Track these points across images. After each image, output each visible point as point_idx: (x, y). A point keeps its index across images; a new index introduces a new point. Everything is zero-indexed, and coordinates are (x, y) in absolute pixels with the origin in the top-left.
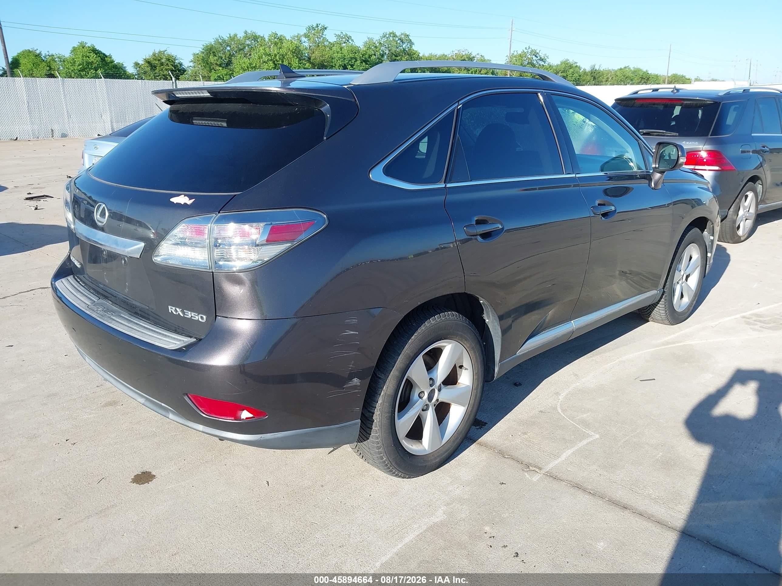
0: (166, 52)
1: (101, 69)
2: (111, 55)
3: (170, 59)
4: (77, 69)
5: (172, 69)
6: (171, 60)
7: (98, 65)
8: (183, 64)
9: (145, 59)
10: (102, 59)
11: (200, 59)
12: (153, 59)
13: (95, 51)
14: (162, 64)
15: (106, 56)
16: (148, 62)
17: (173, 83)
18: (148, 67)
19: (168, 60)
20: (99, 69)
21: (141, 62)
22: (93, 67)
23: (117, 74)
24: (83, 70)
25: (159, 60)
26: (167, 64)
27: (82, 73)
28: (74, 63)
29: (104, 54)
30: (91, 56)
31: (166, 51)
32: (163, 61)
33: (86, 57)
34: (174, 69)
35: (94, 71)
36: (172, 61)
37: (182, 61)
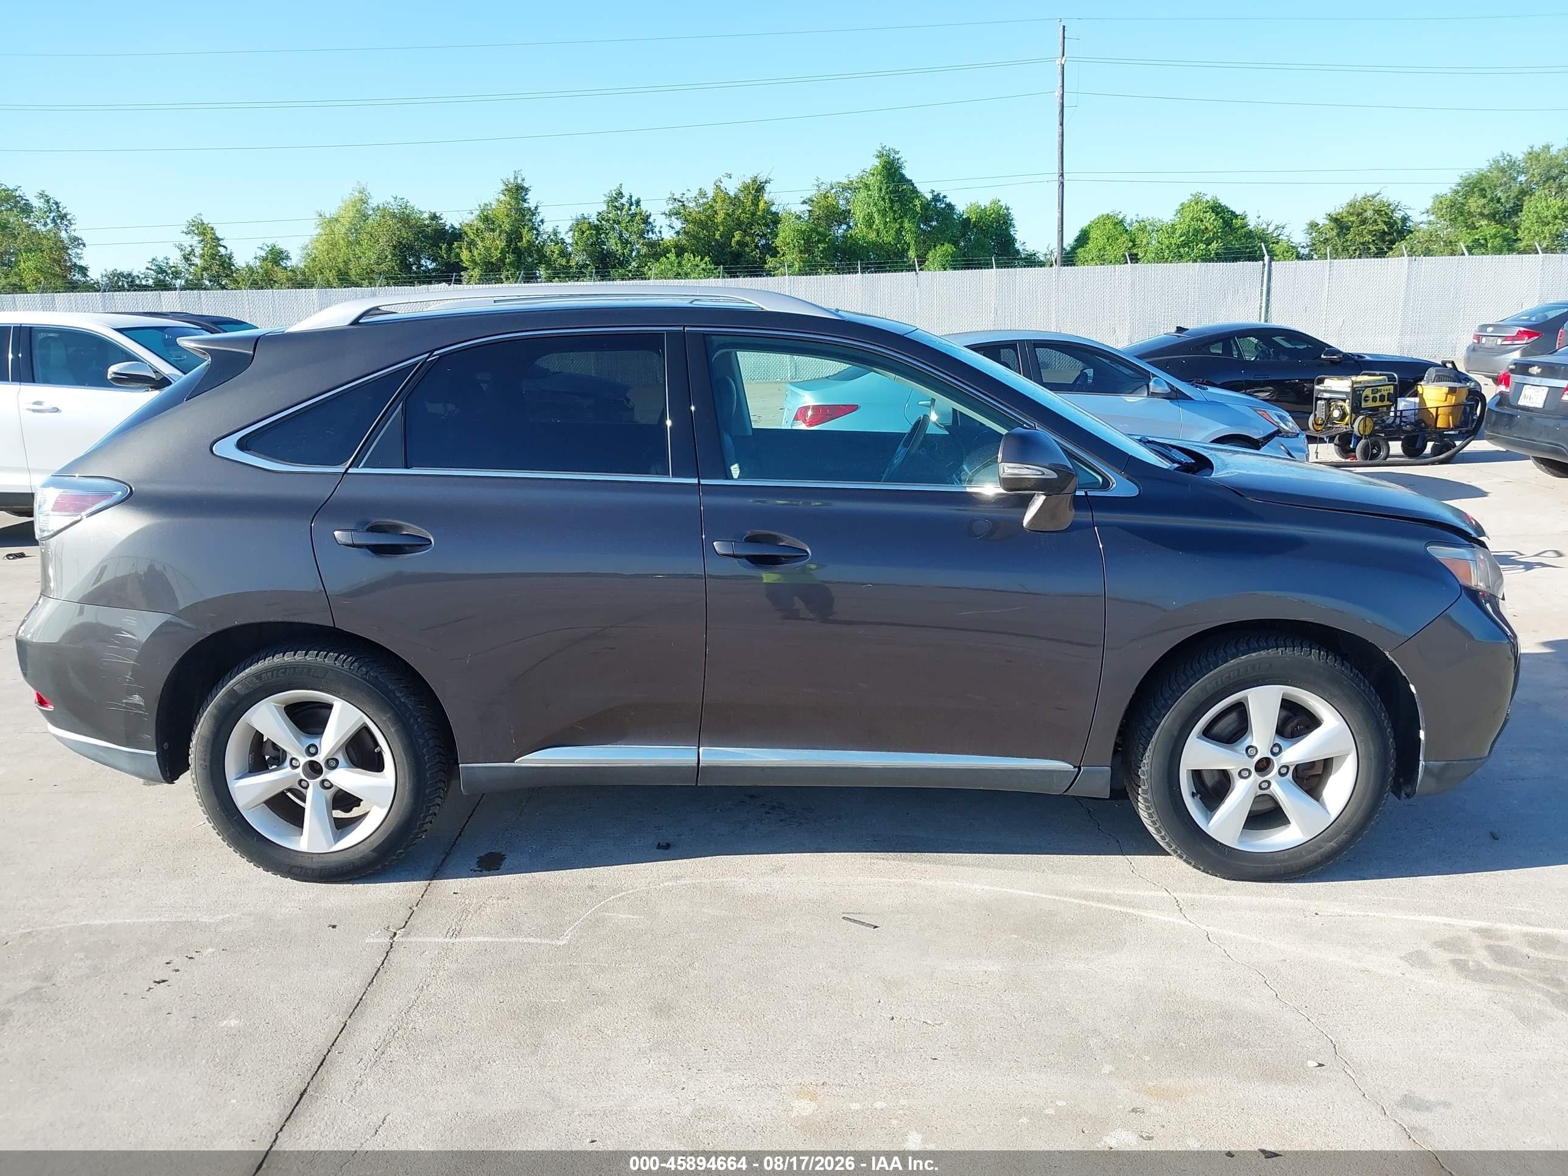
0: (1379, 196)
1: (1217, 242)
2: (1246, 213)
3: (1382, 211)
4: (1175, 244)
5: (1384, 230)
6: (1383, 213)
7: (1214, 233)
8: (1411, 218)
9: (1329, 215)
10: (1225, 222)
11: (1445, 207)
12: (1348, 212)
13: (1217, 209)
14: (1364, 222)
15: (1236, 216)
16: (1336, 220)
17: (1264, 265)
18: (1332, 229)
19: (1378, 212)
20: (1215, 242)
21: (1322, 221)
22: (1204, 239)
23: (1247, 248)
24: (1184, 244)
25: (1358, 215)
26: (1375, 221)
27: (1182, 250)
28: (1174, 233)
29: (1233, 213)
30: (1206, 218)
31: (1378, 194)
32: (1369, 214)
33: (1197, 220)
34: (1386, 230)
35: (1205, 246)
36: (1386, 214)
37: (1409, 212)
